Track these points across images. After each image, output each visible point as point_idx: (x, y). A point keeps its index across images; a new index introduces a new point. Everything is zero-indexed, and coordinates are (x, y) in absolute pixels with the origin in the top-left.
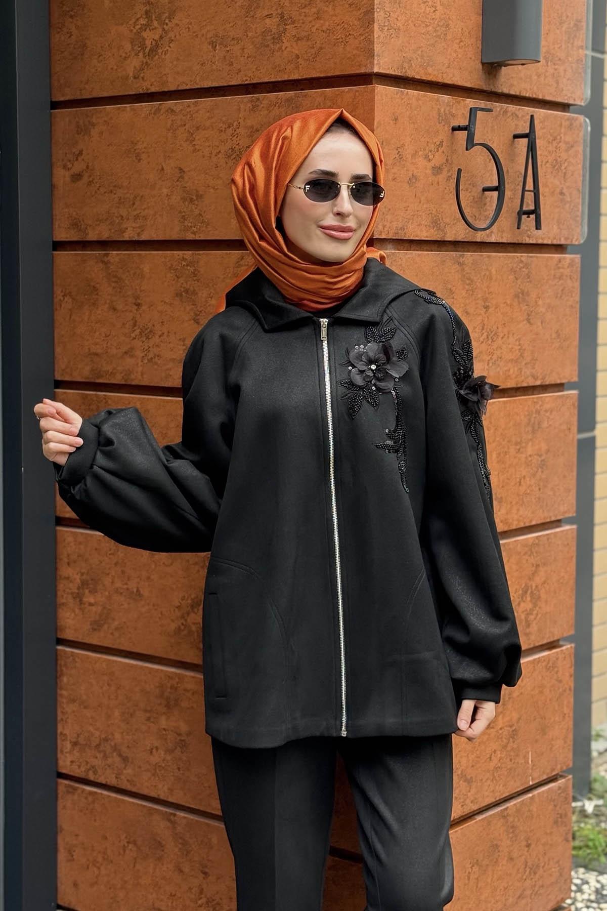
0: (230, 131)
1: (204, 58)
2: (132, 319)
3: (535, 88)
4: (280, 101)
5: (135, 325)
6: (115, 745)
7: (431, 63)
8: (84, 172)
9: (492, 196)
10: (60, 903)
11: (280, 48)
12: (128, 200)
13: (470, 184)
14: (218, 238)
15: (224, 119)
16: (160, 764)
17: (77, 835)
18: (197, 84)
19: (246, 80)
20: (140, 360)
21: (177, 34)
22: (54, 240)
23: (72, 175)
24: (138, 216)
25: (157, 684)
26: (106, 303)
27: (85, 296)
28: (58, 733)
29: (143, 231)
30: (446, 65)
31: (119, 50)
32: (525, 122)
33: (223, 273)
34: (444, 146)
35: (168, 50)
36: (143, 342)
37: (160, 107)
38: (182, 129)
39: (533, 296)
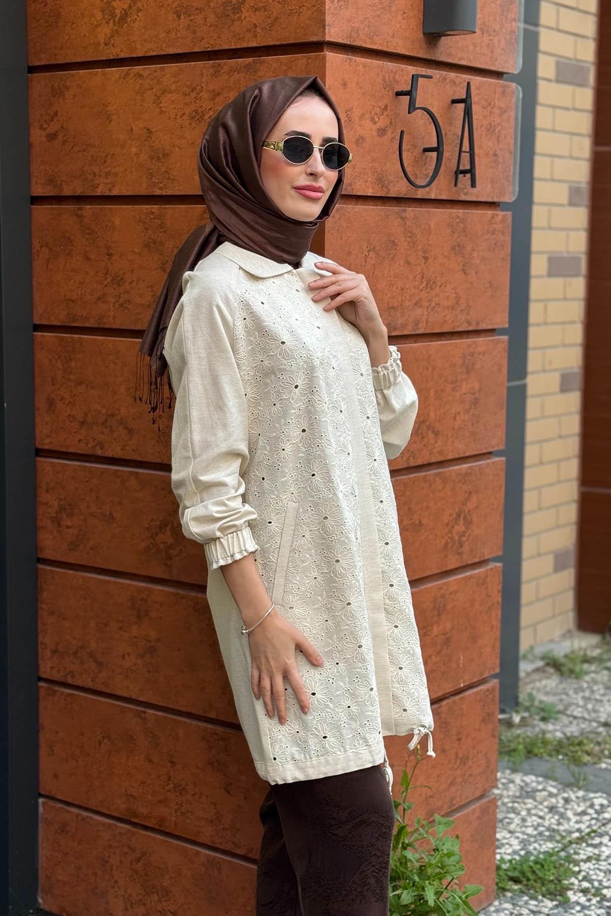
0: (193, 95)
1: (170, 26)
2: (105, 268)
3: (471, 57)
4: (239, 67)
5: (107, 274)
6: (91, 652)
7: (377, 33)
8: (59, 133)
9: (432, 157)
10: (42, 792)
11: (240, 18)
12: (99, 158)
13: (412, 145)
14: (183, 193)
15: (188, 83)
16: (131, 668)
17: (57, 732)
18: (164, 51)
19: (209, 47)
20: (111, 306)
21: (145, 4)
22: (32, 195)
23: (48, 135)
24: (110, 173)
25: (129, 598)
26: (80, 253)
27: (61, 246)
28: (39, 642)
29: (113, 186)
30: (391, 34)
31: (91, 18)
32: (463, 89)
33: (187, 225)
34: (389, 109)
35: (136, 19)
36: (115, 289)
37: (129, 72)
38: (149, 92)
39: (469, 248)
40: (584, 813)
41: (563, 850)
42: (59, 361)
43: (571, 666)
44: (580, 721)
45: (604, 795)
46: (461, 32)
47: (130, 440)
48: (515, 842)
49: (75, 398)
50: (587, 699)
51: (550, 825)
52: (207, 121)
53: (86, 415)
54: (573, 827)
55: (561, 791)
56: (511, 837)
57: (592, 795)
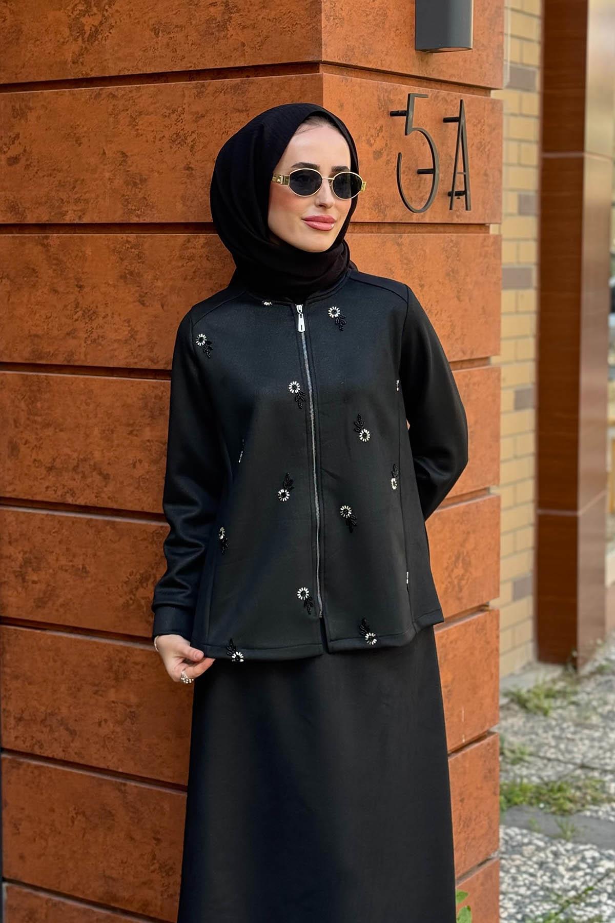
0: (174, 116)
1: (147, 44)
2: (74, 301)
3: (462, 74)
4: (225, 88)
5: (77, 307)
6: (62, 719)
7: (372, 51)
8: (21, 156)
10: (6, 876)
12: (68, 183)
13: (408, 166)
14: (164, 221)
15: (168, 105)
16: (109, 736)
17: (23, 809)
18: (140, 70)
19: (191, 67)
20: (83, 341)
21: (118, 20)
23: (8, 159)
24: (79, 199)
25: (106, 658)
26: (46, 285)
27: (24, 277)
28: (2, 710)
29: (84, 214)
30: (385, 52)
31: (56, 36)
32: (455, 107)
33: (168, 255)
34: (384, 131)
35: (108, 36)
36: (86, 323)
37: (101, 92)
38: (124, 114)
39: (462, 273)
40: (576, 868)
41: (562, 911)
42: (23, 402)
43: (536, 701)
44: (555, 763)
45: (595, 847)
46: (456, 49)
47: (106, 487)
48: (509, 905)
49: (41, 442)
50: (558, 738)
51: (542, 883)
52: (190, 145)
53: (54, 460)
54: (568, 884)
55: (549, 845)
57: (582, 847)
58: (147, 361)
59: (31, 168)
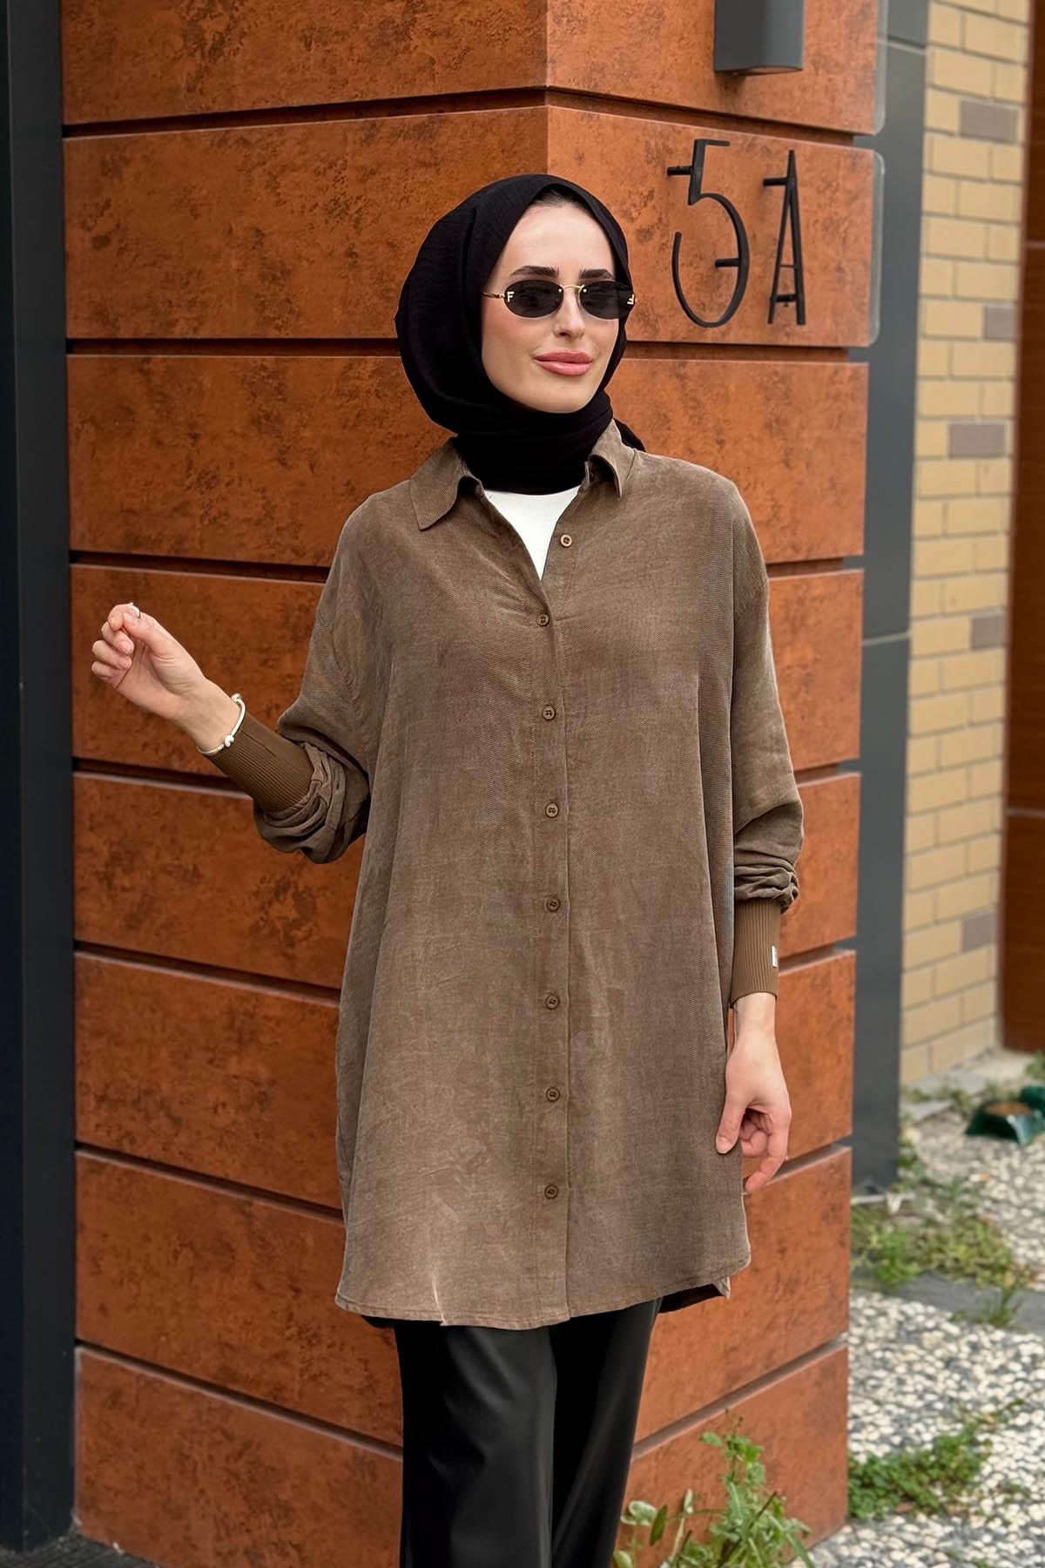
0: (331, 173)
1: (294, 61)
2: (186, 459)
3: (798, 109)
4: (406, 129)
5: (189, 468)
6: (163, 1100)
8: (113, 233)
9: (729, 276)
10: (80, 1336)
11: (407, 48)
12: (178, 277)
13: (696, 255)
14: (314, 336)
15: (323, 155)
16: (228, 1129)
17: (105, 1236)
18: (282, 101)
19: (357, 96)
20: (197, 520)
21: (252, 24)
22: (69, 336)
23: (95, 239)
24: (195, 302)
25: (225, 1010)
26: (146, 433)
27: (114, 421)
28: (77, 1083)
29: (201, 324)
30: (660, 74)
31: (164, 49)
32: (782, 161)
33: (321, 388)
34: (656, 197)
35: (238, 49)
36: (202, 493)
37: (228, 136)
38: (260, 170)
39: (794, 424)
40: (1003, 1370)
45: (1039, 1339)
46: (779, 70)
48: (884, 1421)
51: (944, 1391)
52: (353, 218)
54: (985, 1394)
55: (967, 1332)
56: (878, 1412)
57: (1017, 1338)
58: (288, 552)
59: (126, 253)
